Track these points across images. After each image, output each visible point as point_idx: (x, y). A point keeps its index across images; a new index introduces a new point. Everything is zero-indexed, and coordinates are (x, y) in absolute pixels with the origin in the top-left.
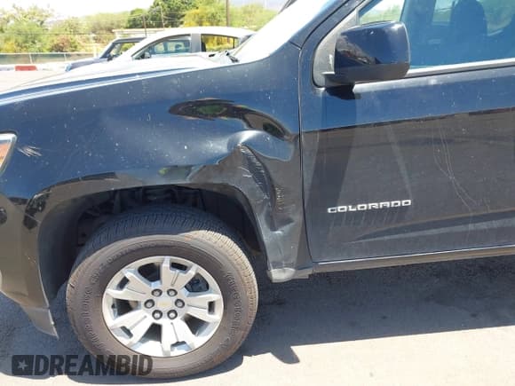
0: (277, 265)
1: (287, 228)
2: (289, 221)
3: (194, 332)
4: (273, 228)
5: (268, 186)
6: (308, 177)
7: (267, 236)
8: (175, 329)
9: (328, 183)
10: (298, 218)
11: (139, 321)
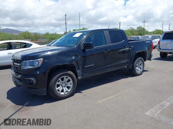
0: (79, 76)
1: (80, 70)
2: (80, 69)
3: (68, 89)
4: (78, 70)
5: (77, 64)
6: (82, 62)
7: (78, 71)
8: (65, 89)
9: (84, 63)
10: (81, 68)
11: (60, 88)
